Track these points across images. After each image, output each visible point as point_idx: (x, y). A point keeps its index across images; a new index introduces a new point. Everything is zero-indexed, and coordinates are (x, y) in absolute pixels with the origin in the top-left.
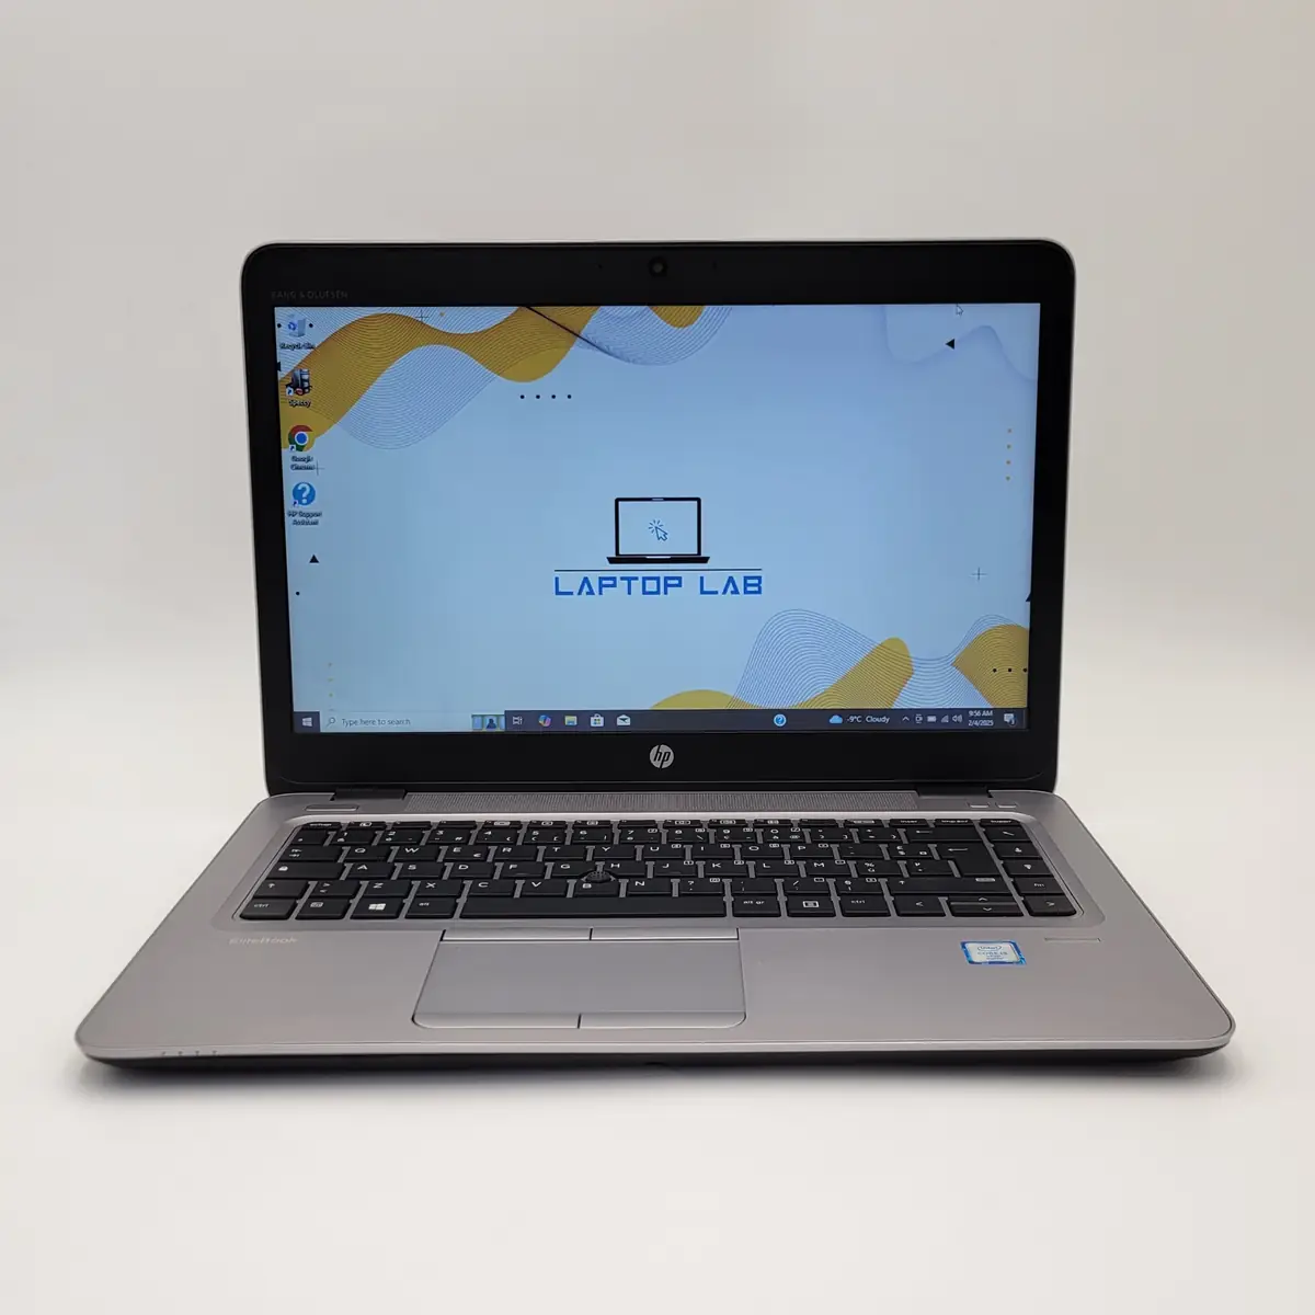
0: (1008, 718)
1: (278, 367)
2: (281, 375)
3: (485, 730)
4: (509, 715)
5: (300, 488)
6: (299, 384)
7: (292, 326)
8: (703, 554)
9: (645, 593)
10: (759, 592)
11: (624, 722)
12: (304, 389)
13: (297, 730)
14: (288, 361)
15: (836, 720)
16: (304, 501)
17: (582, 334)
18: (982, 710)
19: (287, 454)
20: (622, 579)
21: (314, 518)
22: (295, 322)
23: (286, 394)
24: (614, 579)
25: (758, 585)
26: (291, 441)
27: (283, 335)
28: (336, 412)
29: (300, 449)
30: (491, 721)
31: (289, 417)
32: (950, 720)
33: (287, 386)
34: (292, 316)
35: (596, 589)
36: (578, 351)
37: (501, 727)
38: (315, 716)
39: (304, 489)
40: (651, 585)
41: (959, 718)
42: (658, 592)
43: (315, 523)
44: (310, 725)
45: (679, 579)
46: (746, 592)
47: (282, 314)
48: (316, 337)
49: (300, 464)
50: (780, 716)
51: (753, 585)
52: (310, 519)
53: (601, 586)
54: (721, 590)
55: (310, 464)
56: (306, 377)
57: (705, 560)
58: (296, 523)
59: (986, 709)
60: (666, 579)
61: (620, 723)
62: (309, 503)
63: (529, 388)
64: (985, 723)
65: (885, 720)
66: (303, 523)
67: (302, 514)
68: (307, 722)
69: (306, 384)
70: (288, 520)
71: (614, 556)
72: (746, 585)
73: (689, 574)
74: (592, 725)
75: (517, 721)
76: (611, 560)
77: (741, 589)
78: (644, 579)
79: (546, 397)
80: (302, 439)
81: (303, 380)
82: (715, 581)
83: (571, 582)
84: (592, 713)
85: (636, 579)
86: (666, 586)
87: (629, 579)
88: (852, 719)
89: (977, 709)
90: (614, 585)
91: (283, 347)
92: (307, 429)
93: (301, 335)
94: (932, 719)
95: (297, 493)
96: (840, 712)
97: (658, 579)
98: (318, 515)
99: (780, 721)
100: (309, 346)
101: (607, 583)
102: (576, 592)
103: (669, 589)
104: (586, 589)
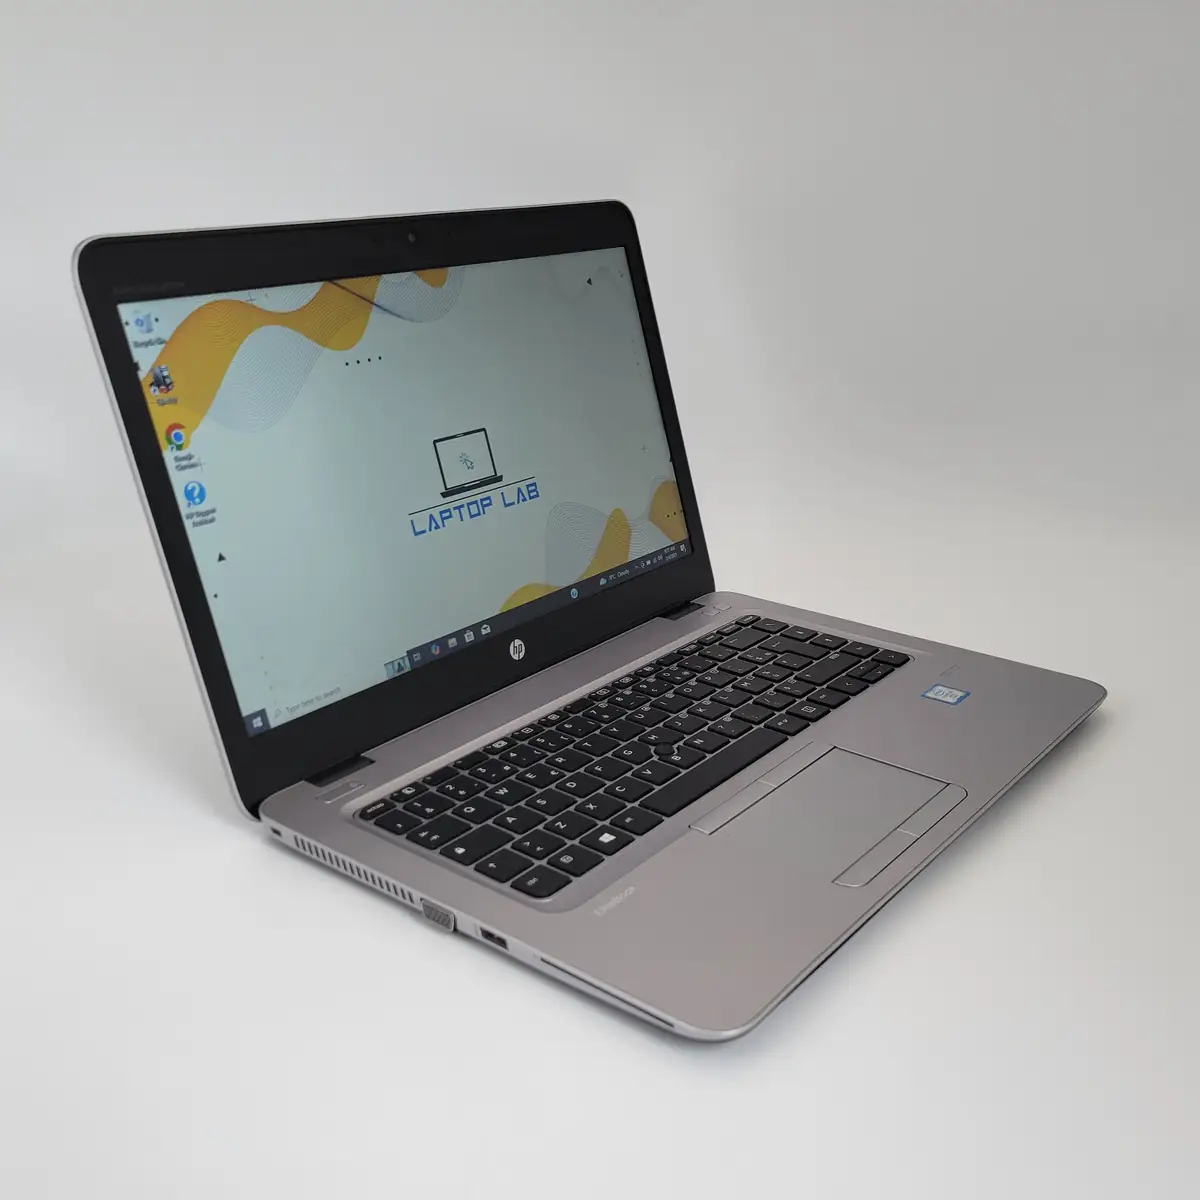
0: (682, 548)
1: (135, 367)
2: (142, 374)
3: (397, 675)
4: (410, 653)
5: (189, 488)
6: (160, 382)
7: (139, 322)
8: (498, 474)
9: (472, 516)
10: (537, 496)
11: (486, 631)
12: (167, 386)
13: (251, 734)
14: (145, 360)
15: (603, 582)
16: (197, 500)
17: (375, 301)
18: (669, 547)
19: (169, 456)
20: (455, 508)
21: (210, 516)
22: (141, 318)
23: (152, 395)
24: (449, 510)
25: (536, 490)
26: (170, 442)
27: (133, 334)
28: (202, 404)
29: (179, 448)
30: (399, 664)
31: (161, 417)
32: (657, 560)
33: (151, 385)
34: (136, 312)
35: (440, 523)
36: (375, 315)
37: (407, 668)
38: (262, 714)
39: (193, 489)
40: (474, 509)
41: (660, 557)
42: (479, 514)
43: (212, 520)
44: (260, 724)
45: (489, 498)
46: (531, 498)
47: (127, 312)
48: (164, 330)
49: (184, 463)
50: (574, 590)
51: (533, 492)
52: (207, 518)
53: (443, 519)
54: (516, 501)
55: (192, 461)
56: (165, 373)
57: (500, 479)
58: (195, 524)
59: (671, 546)
60: (482, 500)
61: (484, 632)
62: (202, 501)
63: (350, 355)
64: (674, 556)
65: (627, 572)
66: (201, 523)
67: (199, 514)
68: (258, 723)
69: (168, 381)
70: (188, 524)
71: (444, 491)
72: (529, 492)
73: (493, 492)
74: (468, 641)
75: (417, 657)
76: (444, 495)
77: (527, 497)
78: (469, 504)
79: (364, 361)
80: (178, 437)
81: (164, 377)
82: (511, 497)
83: (422, 522)
84: (464, 630)
85: (462, 506)
86: (483, 506)
87: (459, 508)
88: (611, 578)
89: (667, 547)
90: (450, 516)
91: (137, 345)
92: (180, 426)
93: (150, 330)
94: (648, 562)
95: (189, 494)
96: (605, 575)
97: (476, 502)
98: (213, 511)
99: (574, 594)
100: (160, 341)
101: (446, 515)
102: (428, 530)
103: (486, 509)
104: (434, 525)
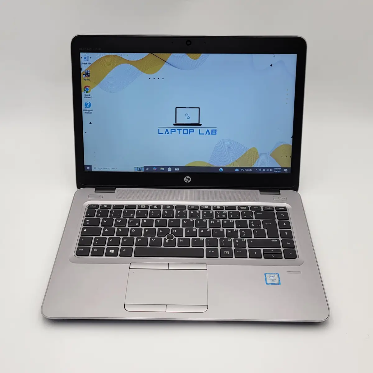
0: (286, 170)
1: (81, 69)
2: (82, 72)
3: (138, 171)
4: (145, 167)
5: (87, 103)
6: (87, 74)
7: (85, 58)
8: (200, 123)
9: (183, 134)
10: (216, 134)
11: (177, 170)
12: (88, 76)
13: (85, 170)
14: (84, 68)
15: (237, 170)
16: (88, 107)
17: (167, 61)
18: (278, 168)
19: (83, 94)
20: (177, 130)
21: (91, 112)
22: (86, 57)
23: (83, 77)
24: (175, 130)
25: (216, 132)
26: (85, 90)
27: (82, 61)
28: (97, 82)
29: (87, 92)
30: (140, 169)
31: (84, 83)
32: (269, 170)
33: (83, 75)
34: (85, 55)
35: (170, 133)
36: (165, 66)
37: (142, 171)
38: (90, 167)
39: (88, 103)
40: (185, 132)
41: (271, 170)
42: (187, 134)
43: (90, 113)
44: (89, 169)
45: (193, 130)
46: (212, 134)
47: (82, 55)
48: (92, 61)
49: (87, 96)
50: (221, 169)
51: (214, 132)
52: (90, 112)
54: (205, 133)
55: (90, 96)
56: (89, 72)
57: (201, 125)
58: (85, 113)
59: (279, 168)
60: (190, 130)
61: (176, 170)
62: (89, 107)
63: (152, 76)
64: (279, 171)
65: (251, 170)
66: (87, 113)
67: (87, 110)
68: (88, 168)
69: (89, 74)
70: (83, 112)
71: (175, 123)
72: (212, 132)
73: (196, 129)
74: (168, 170)
75: (147, 169)
76: (174, 125)
77: (211, 133)
78: (183, 130)
79: (156, 79)
80: (88, 89)
81: (88, 73)
82: (204, 131)
83: (163, 131)
84: (168, 167)
85: (181, 130)
86: (190, 132)
87: (179, 130)
88: (241, 170)
89: (277, 168)
90: (175, 132)
91: (82, 64)
92: (89, 87)
93: (87, 60)
94: (264, 170)
95: (86, 105)
96: (239, 168)
97: (187, 130)
98: (92, 111)
99: (221, 170)
100: (90, 64)
101: (173, 131)
102: (164, 133)
103: (190, 133)
104: (167, 133)
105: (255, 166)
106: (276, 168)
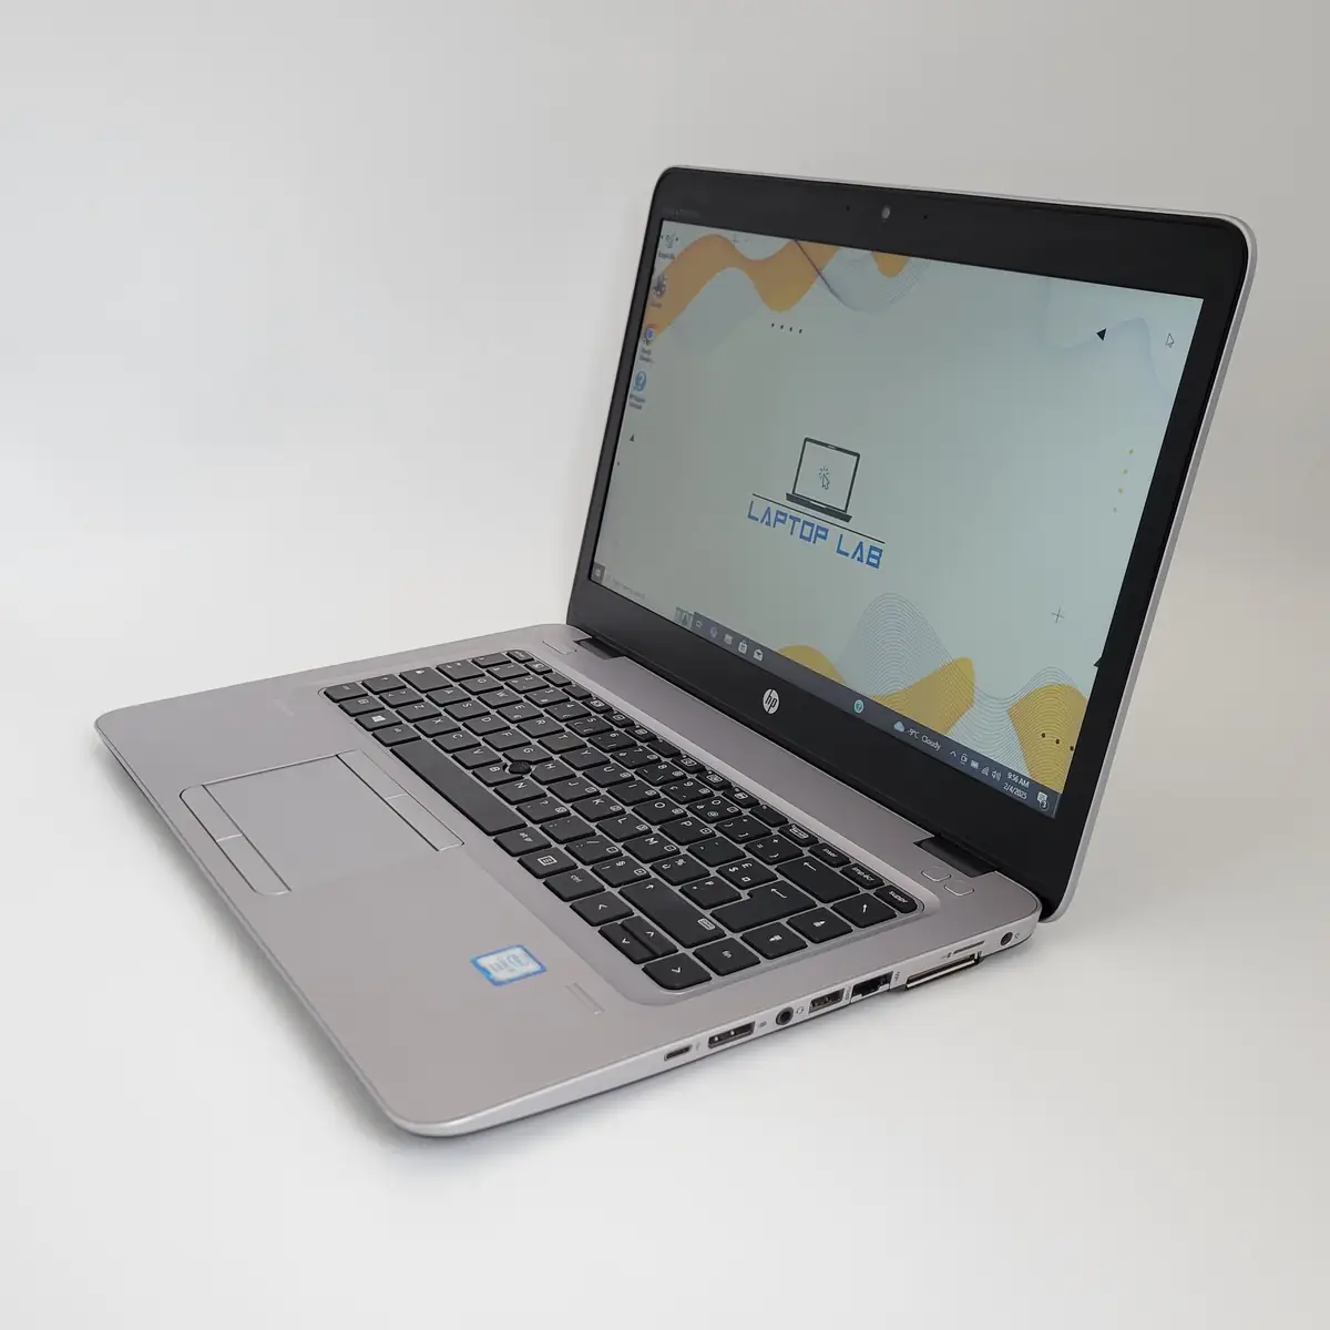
0: (1042, 797)
1: (654, 271)
2: (654, 278)
3: (681, 624)
4: (697, 616)
5: (640, 375)
6: (660, 288)
7: (668, 238)
8: (849, 513)
9: (802, 537)
10: (876, 566)
11: (758, 656)
12: (662, 293)
13: (592, 577)
14: (660, 267)
15: (899, 727)
16: (639, 387)
17: (823, 272)
18: (1020, 776)
19: (641, 346)
20: (791, 517)
21: (639, 404)
22: (671, 235)
23: (652, 296)
24: (785, 515)
25: (878, 558)
26: (646, 336)
27: (662, 245)
28: (672, 317)
29: (649, 343)
30: (686, 617)
31: (650, 315)
32: (990, 773)
33: (654, 288)
34: (671, 230)
35: (772, 520)
36: (817, 286)
37: (690, 626)
38: (604, 570)
39: (641, 377)
40: (807, 531)
41: (996, 775)
42: (809, 539)
43: (640, 408)
45: (826, 530)
46: (868, 563)
47: (666, 228)
48: (677, 249)
49: (645, 355)
50: (860, 702)
51: (873, 558)
53: (777, 520)
54: (851, 554)
55: (650, 357)
56: (665, 282)
57: (847, 519)
58: (631, 404)
59: (1025, 778)
60: (818, 528)
61: (756, 655)
62: (642, 389)
63: (779, 317)
64: (1019, 793)
65: (937, 746)
66: (635, 406)
67: (636, 398)
68: (599, 573)
69: (663, 289)
71: (791, 493)
72: (870, 556)
73: (834, 528)
74: (739, 649)
75: (699, 624)
76: (790, 497)
77: (865, 560)
78: (805, 523)
79: (787, 328)
80: (651, 334)
81: (663, 285)
82: (849, 544)
83: (758, 512)
84: (742, 638)
85: (799, 521)
86: (817, 535)
87: (795, 519)
88: (912, 732)
89: (1017, 774)
90: (783, 522)
91: (660, 254)
92: (655, 328)
93: (671, 246)
94: (975, 765)
95: (638, 378)
96: (908, 723)
97: (812, 525)
98: (643, 401)
99: (859, 707)
100: (672, 257)
101: (781, 518)
102: (760, 519)
103: (818, 539)
104: (766, 519)
105: (954, 734)
106: (1013, 772)
